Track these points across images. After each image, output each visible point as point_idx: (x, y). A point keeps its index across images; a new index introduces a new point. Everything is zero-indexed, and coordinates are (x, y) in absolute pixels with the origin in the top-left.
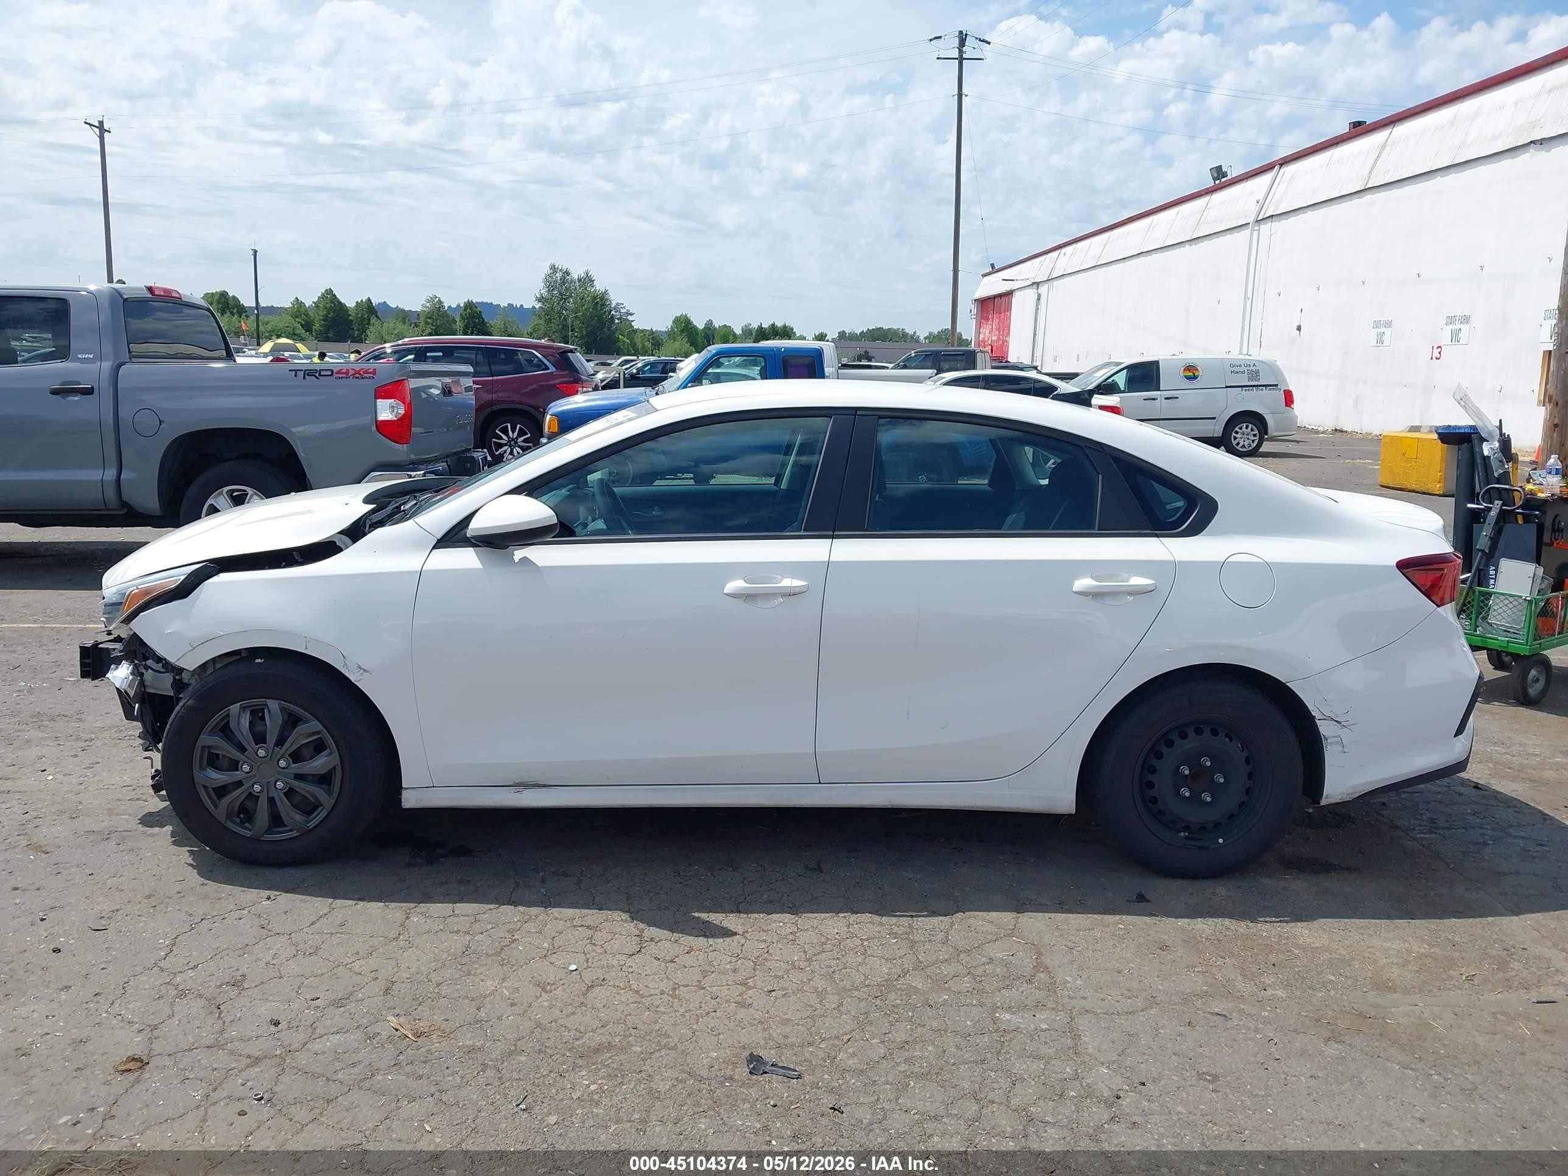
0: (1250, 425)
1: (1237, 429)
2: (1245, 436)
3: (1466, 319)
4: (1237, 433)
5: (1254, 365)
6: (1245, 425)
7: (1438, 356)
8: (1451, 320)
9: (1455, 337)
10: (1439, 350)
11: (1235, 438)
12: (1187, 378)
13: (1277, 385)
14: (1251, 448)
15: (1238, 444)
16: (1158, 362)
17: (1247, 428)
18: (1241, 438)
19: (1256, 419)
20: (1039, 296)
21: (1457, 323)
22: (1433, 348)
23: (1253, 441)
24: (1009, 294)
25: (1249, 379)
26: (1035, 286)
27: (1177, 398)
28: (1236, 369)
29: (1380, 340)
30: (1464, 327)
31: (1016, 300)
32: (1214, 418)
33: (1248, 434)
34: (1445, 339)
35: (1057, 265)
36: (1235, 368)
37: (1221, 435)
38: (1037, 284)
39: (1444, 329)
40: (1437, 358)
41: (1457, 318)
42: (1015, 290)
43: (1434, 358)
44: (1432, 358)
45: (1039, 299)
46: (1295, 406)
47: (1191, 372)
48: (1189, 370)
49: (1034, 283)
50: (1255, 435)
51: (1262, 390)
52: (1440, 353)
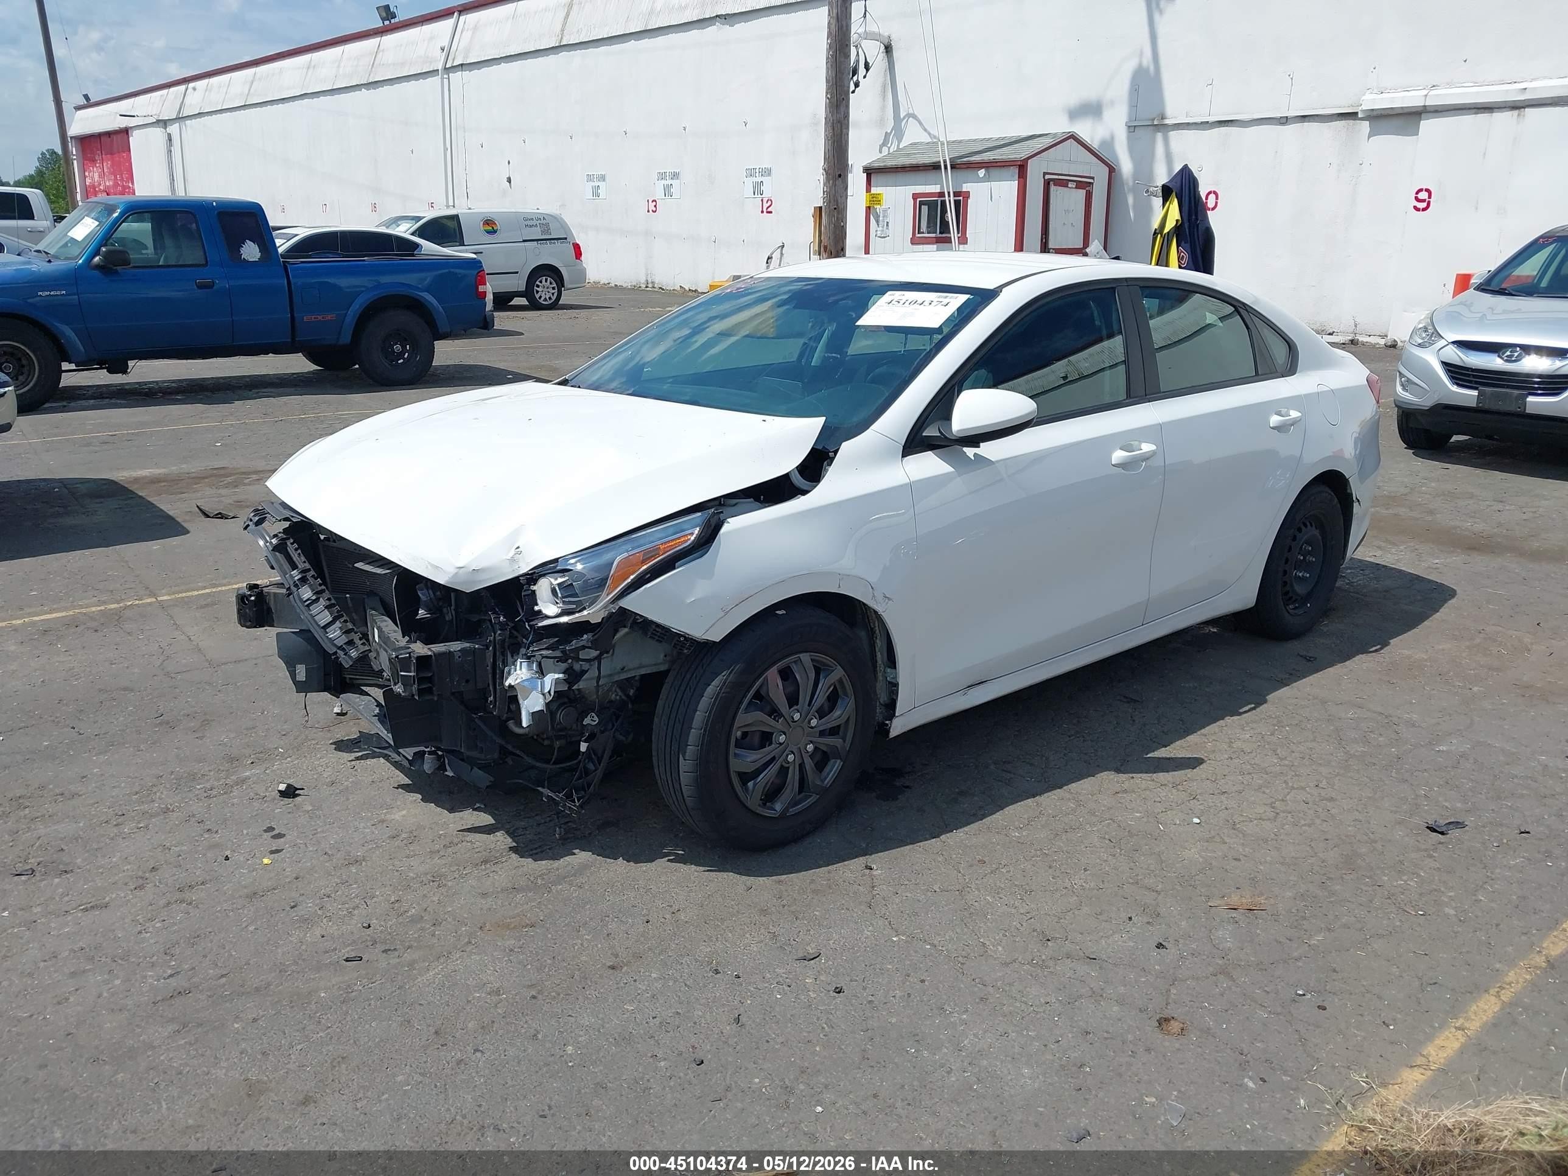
0: (549, 279)
1: (538, 283)
2: (545, 290)
3: (675, 176)
4: (538, 286)
5: (544, 218)
6: (544, 278)
7: (654, 209)
8: (662, 176)
9: (668, 191)
10: (654, 203)
11: (537, 292)
12: (488, 232)
13: (566, 239)
14: (552, 301)
15: (540, 297)
16: (457, 216)
17: (546, 281)
18: (542, 291)
19: (550, 271)
20: (169, 135)
21: (668, 178)
22: (648, 201)
23: (553, 294)
24: (125, 132)
25: (543, 232)
26: (161, 124)
27: (481, 253)
28: (530, 223)
29: (596, 192)
30: (675, 182)
31: (135, 140)
32: (517, 273)
33: (548, 288)
34: (659, 194)
35: (187, 101)
36: (529, 221)
37: (524, 289)
38: (164, 123)
39: (656, 185)
40: (653, 211)
41: (668, 174)
42: (131, 127)
43: (651, 211)
44: (648, 211)
45: (170, 140)
46: (583, 258)
47: (490, 225)
48: (488, 224)
49: (158, 121)
50: (553, 288)
51: (554, 243)
52: (655, 206)
